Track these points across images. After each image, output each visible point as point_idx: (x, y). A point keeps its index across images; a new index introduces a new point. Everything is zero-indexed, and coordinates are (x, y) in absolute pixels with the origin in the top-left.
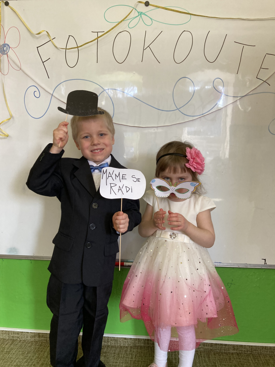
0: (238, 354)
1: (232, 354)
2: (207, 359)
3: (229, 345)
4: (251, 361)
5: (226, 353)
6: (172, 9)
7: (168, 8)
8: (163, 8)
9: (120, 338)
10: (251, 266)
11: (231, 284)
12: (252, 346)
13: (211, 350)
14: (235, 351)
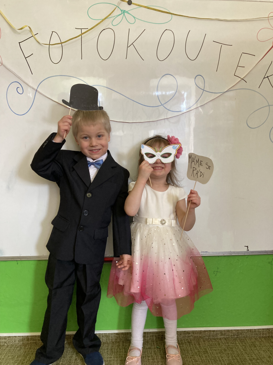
0: (225, 339)
1: (220, 339)
2: (198, 346)
3: (217, 331)
4: (238, 344)
5: (215, 339)
6: (154, 9)
7: (150, 8)
8: (145, 7)
9: (111, 334)
10: (235, 253)
11: (217, 272)
12: (238, 330)
13: (200, 337)
14: (223, 337)
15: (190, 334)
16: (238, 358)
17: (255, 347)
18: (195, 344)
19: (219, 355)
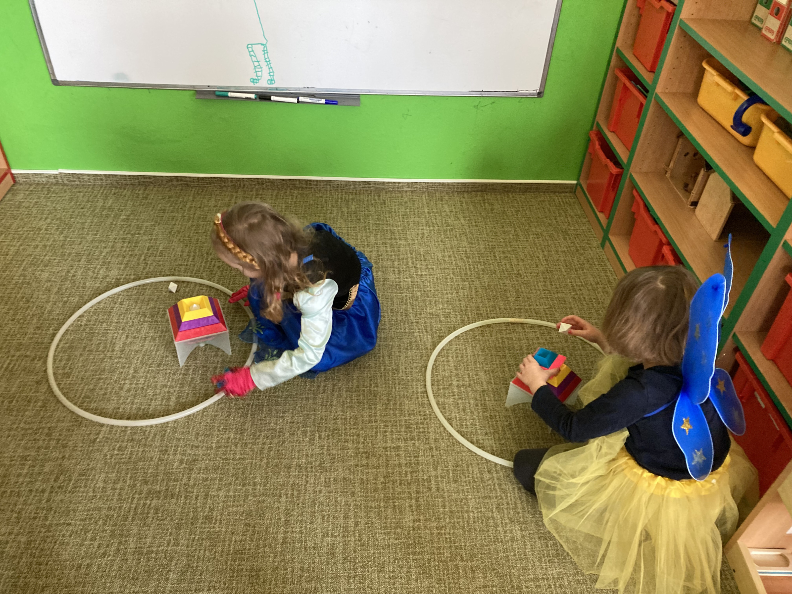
0: (412, 192)
1: (406, 191)
2: (376, 198)
3: (403, 183)
4: (424, 198)
5: (400, 192)
9: (277, 179)
11: (407, 115)
12: (428, 183)
13: (383, 189)
14: (410, 189)
15: (370, 184)
16: (416, 211)
17: (442, 201)
18: (374, 196)
19: (397, 207)
